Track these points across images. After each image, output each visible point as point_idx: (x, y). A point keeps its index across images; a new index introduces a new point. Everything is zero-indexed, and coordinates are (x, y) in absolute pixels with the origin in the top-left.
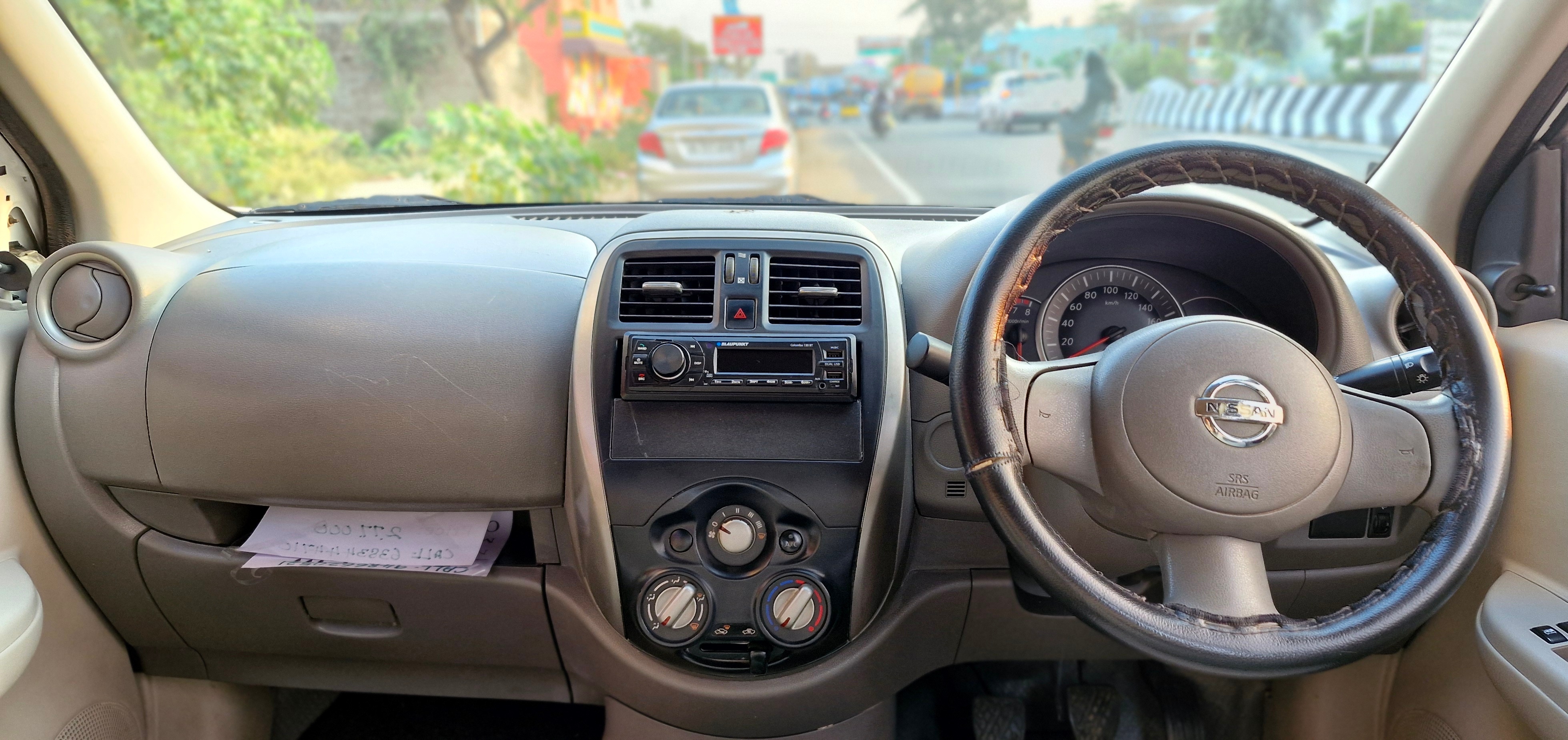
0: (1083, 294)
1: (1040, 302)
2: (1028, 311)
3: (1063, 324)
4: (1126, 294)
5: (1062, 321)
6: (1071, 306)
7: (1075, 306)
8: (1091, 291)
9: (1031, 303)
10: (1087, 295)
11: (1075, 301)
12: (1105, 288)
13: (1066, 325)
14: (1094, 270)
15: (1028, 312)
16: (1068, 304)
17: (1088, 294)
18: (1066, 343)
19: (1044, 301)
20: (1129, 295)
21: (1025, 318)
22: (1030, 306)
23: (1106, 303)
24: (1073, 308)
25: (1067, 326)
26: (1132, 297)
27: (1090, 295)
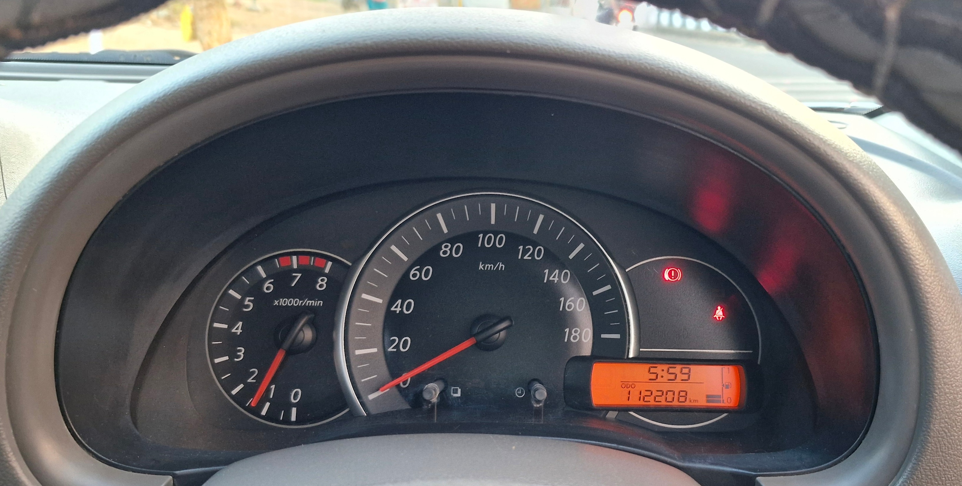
0: (438, 248)
1: (350, 264)
2: (322, 280)
3: (393, 309)
4: (521, 248)
5: (391, 302)
6: (412, 272)
7: (420, 270)
8: (452, 241)
9: (330, 264)
10: (445, 251)
11: (420, 262)
12: (481, 236)
13: (398, 310)
14: (459, 201)
15: (322, 284)
16: (405, 267)
17: (446, 247)
18: (397, 346)
19: (356, 261)
20: (525, 252)
21: (315, 295)
22: (327, 271)
23: (481, 267)
24: (414, 275)
25: (401, 311)
26: (532, 255)
27: (451, 250)
